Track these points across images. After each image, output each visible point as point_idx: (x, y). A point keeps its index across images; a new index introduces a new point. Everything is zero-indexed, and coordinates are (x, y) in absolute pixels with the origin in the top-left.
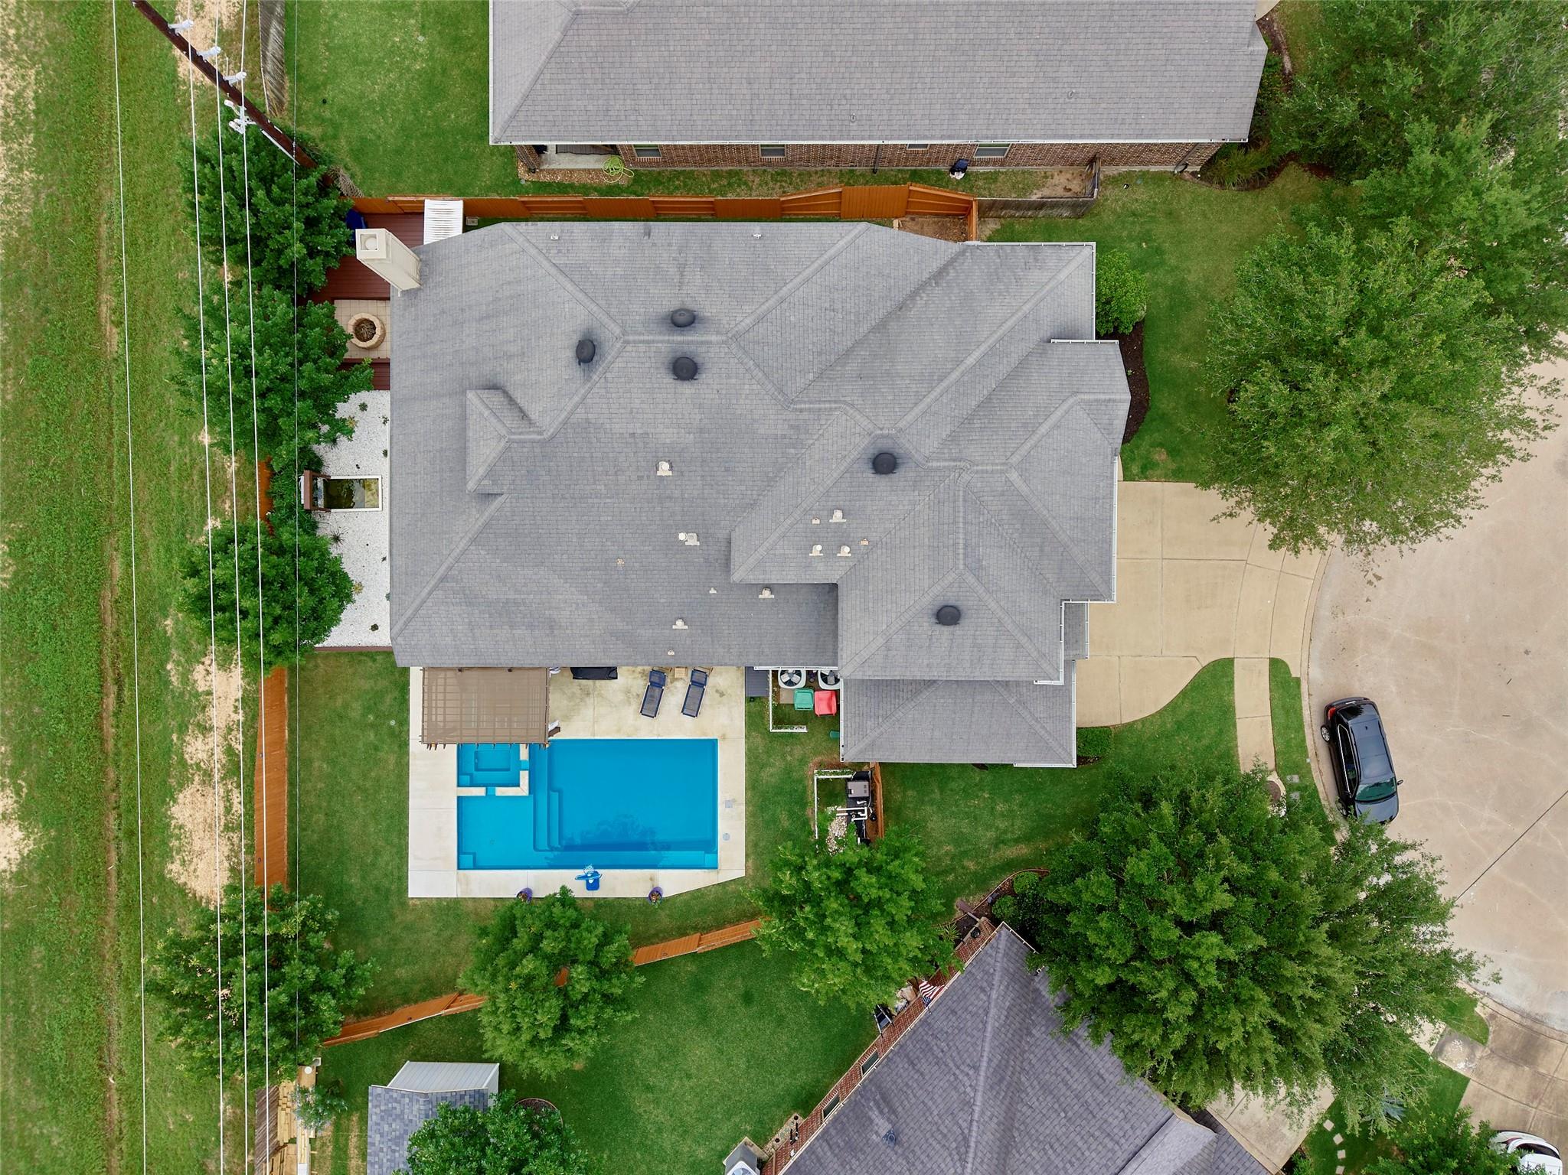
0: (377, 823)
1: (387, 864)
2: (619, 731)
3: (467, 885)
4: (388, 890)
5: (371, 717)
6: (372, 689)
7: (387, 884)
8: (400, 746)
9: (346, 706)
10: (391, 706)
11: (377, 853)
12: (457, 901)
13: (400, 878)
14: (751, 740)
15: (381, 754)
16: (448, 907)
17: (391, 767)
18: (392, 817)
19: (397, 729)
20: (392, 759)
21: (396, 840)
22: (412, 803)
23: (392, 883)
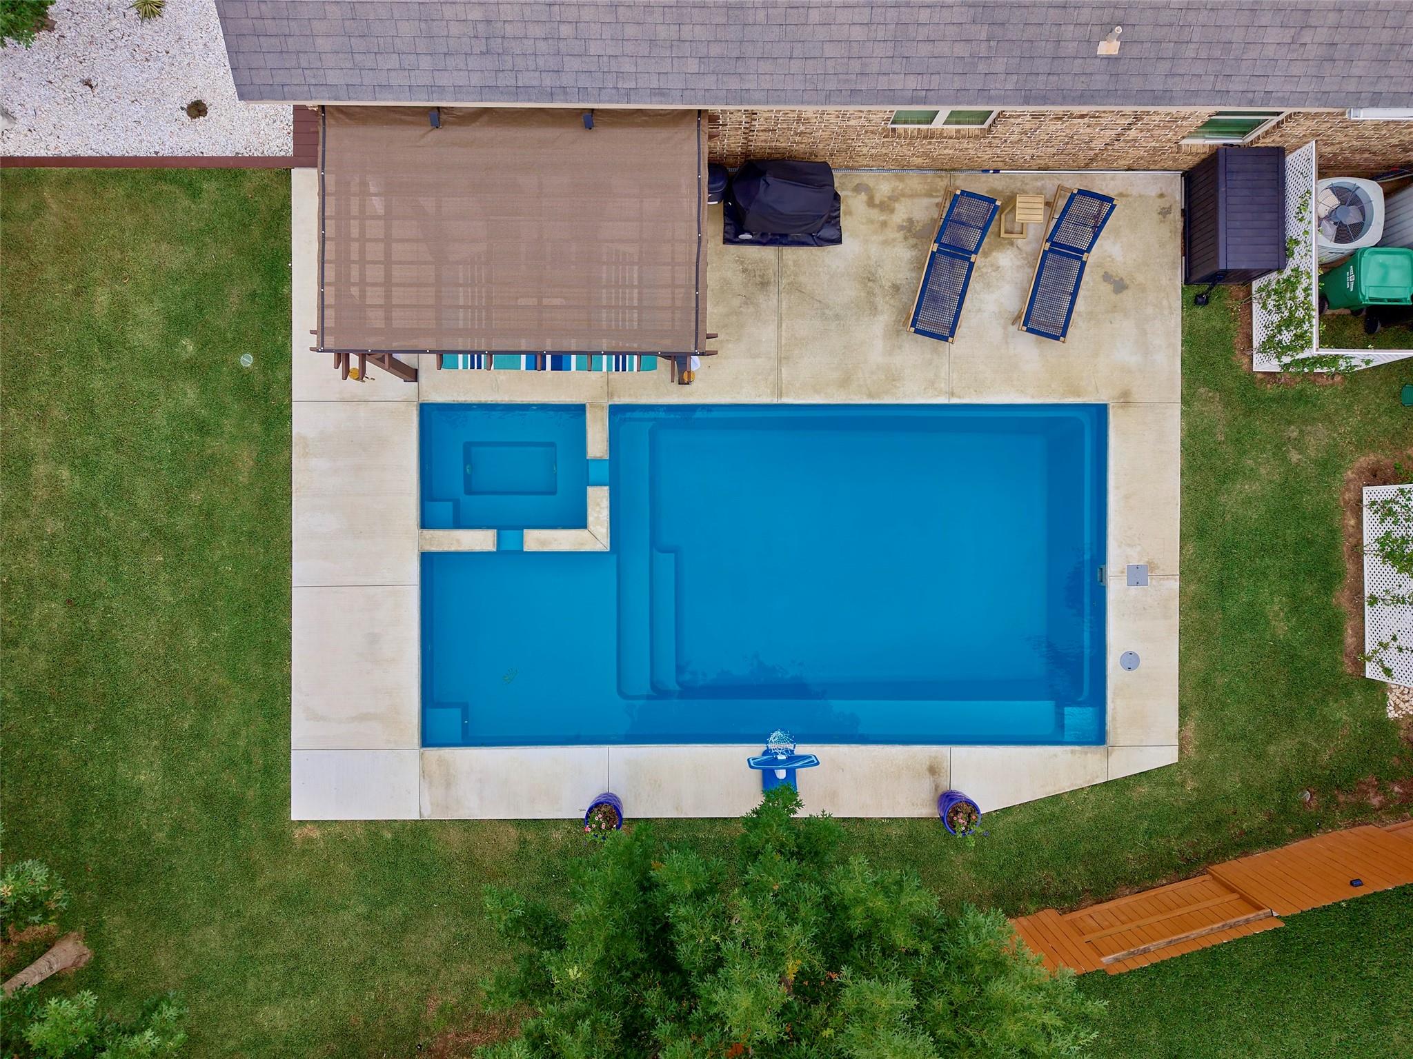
0: (208, 625)
1: (234, 734)
2: (845, 382)
3: (448, 785)
4: (238, 802)
5: (188, 347)
6: (190, 269)
7: (234, 787)
8: (267, 424)
9: (121, 312)
10: (240, 314)
11: (208, 705)
12: (420, 829)
13: (268, 771)
14: (1197, 406)
15: (214, 445)
16: (398, 846)
17: (243, 479)
18: (247, 609)
19: (259, 379)
20: (246, 457)
21: (257, 671)
22: (301, 569)
23: (247, 781)
